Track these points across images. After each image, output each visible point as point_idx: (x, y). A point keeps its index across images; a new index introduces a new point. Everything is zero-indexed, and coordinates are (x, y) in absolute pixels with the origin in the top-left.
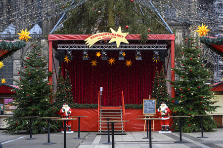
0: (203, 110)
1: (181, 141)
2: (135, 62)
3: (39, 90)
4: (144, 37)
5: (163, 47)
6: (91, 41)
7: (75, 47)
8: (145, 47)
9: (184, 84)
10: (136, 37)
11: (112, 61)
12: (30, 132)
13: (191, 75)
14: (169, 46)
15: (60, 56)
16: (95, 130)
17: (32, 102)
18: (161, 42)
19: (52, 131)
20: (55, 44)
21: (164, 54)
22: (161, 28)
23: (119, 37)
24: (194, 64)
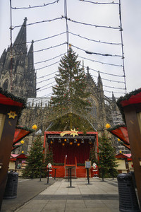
0: (113, 166)
1: (103, 181)
2: (81, 144)
3: (38, 156)
4: (85, 133)
5: (93, 137)
6: (62, 134)
7: (56, 137)
8: (85, 137)
9: (103, 154)
10: (81, 133)
11: (71, 143)
12: (31, 177)
13: (106, 150)
14: (96, 137)
15: (49, 141)
16: (62, 177)
17: (34, 162)
18: (92, 135)
19: (42, 177)
20: (47, 135)
21: (93, 141)
22: (92, 129)
23: (74, 133)
24: (107, 145)
